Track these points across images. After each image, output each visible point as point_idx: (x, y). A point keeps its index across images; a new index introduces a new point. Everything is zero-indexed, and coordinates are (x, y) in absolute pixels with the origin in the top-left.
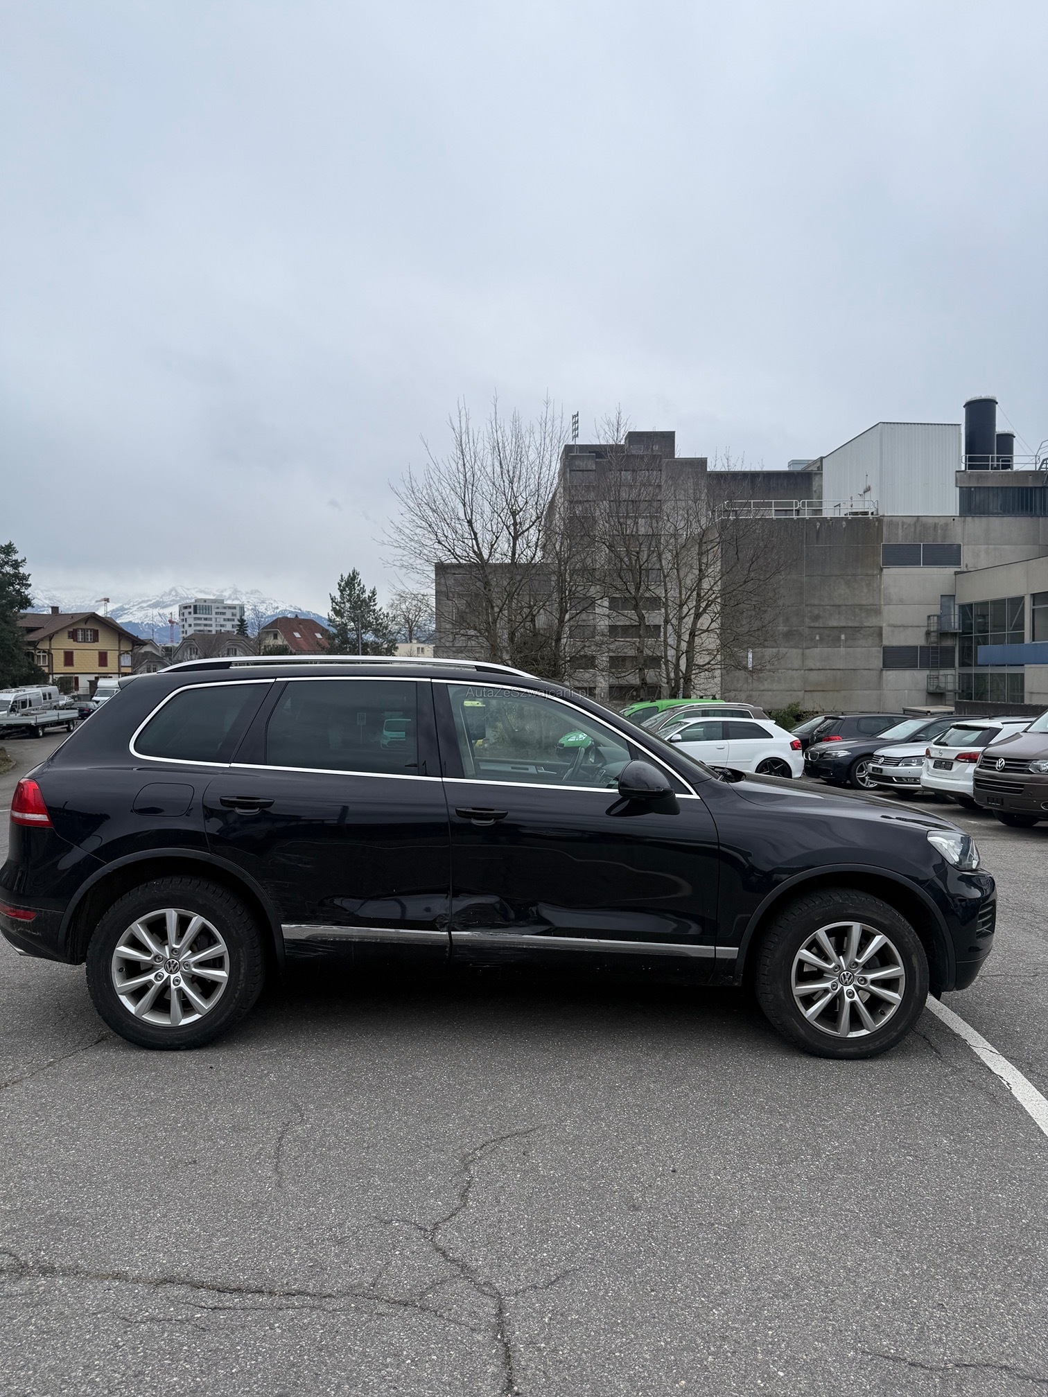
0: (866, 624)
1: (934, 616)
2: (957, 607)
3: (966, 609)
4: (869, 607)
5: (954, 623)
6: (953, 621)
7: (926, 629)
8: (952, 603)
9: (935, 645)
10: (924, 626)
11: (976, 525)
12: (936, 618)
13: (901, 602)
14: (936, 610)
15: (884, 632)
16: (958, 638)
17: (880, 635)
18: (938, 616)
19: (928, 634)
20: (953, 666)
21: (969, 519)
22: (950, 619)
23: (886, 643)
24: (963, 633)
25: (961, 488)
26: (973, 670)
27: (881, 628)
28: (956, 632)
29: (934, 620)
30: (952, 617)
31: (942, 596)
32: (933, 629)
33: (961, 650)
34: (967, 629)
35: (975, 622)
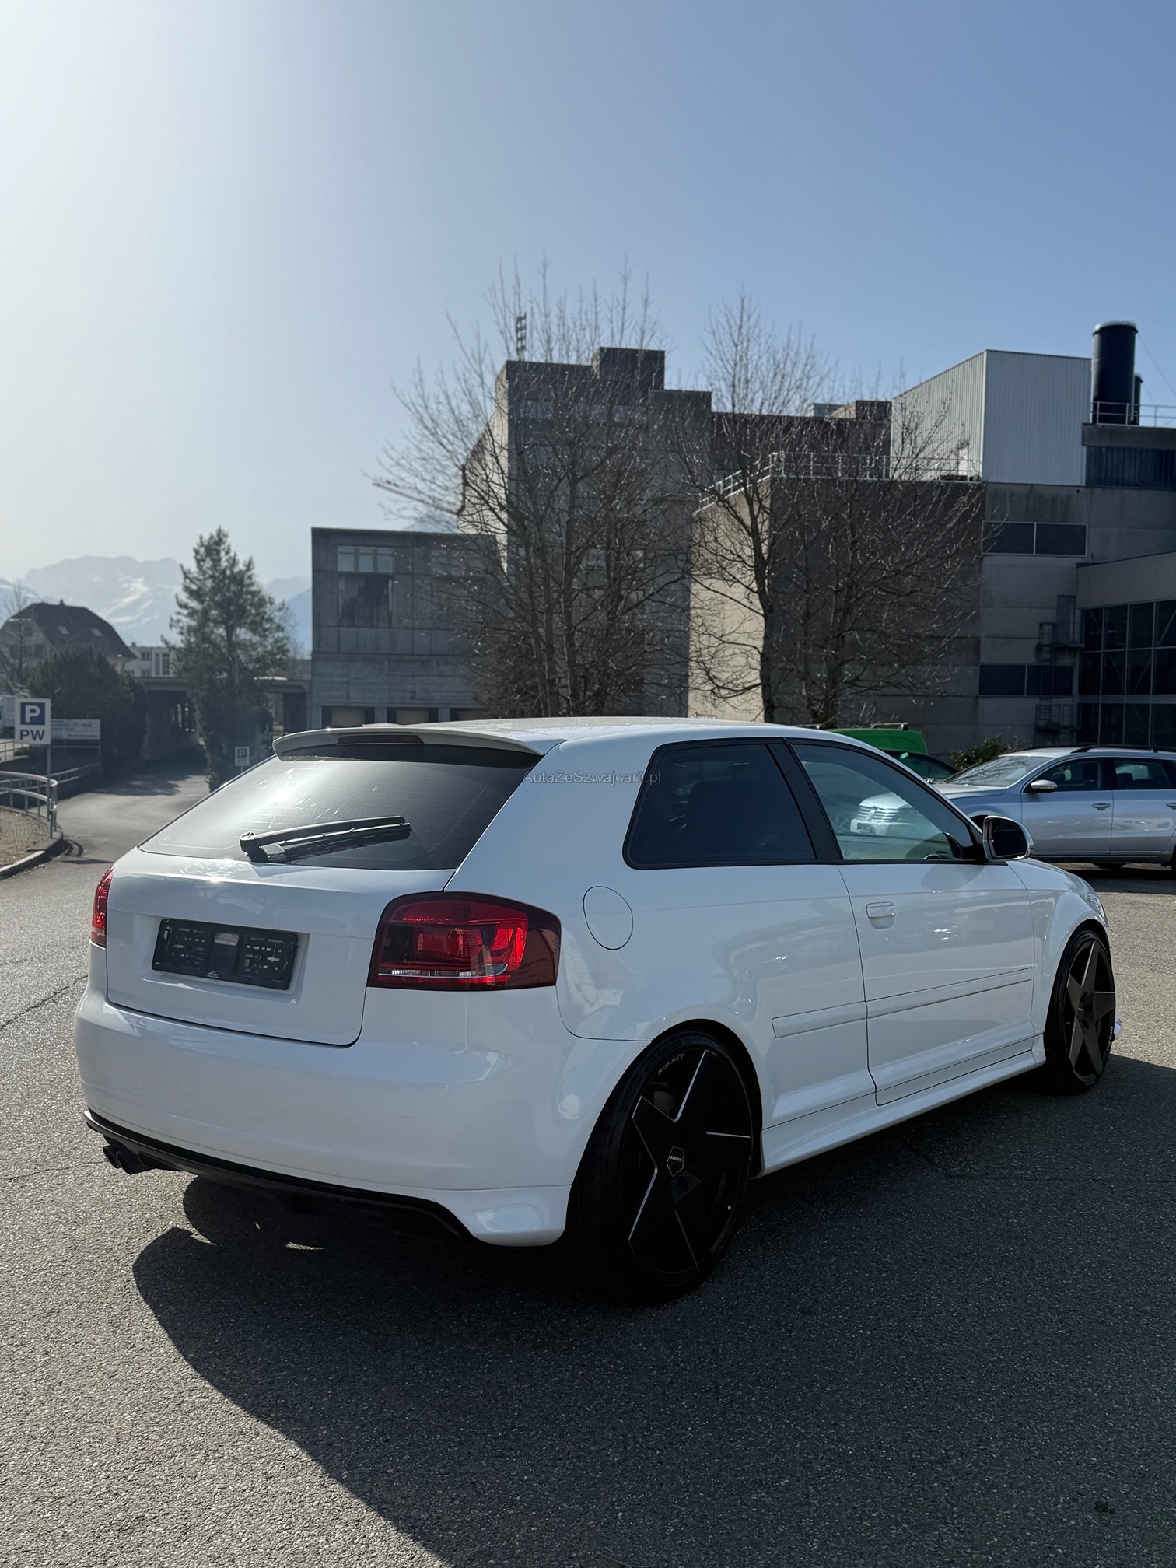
0: (961, 633)
1: (1048, 623)
2: (1078, 613)
3: (1091, 618)
5: (1074, 633)
6: (1071, 631)
7: (1034, 643)
8: (1072, 607)
9: (1048, 664)
10: (1034, 638)
11: (1109, 499)
12: (1050, 627)
13: (1006, 604)
14: (1051, 615)
15: (982, 645)
16: (1078, 655)
17: (977, 649)
18: (1054, 625)
19: (1039, 648)
20: (1070, 694)
21: (1098, 491)
22: (1069, 629)
23: (984, 660)
24: (1087, 648)
25: (1089, 447)
26: (1101, 699)
27: (978, 640)
28: (1076, 646)
29: (1048, 629)
30: (1072, 625)
31: (1059, 596)
32: (1046, 641)
33: (1083, 671)
34: (1092, 641)
35: (1103, 633)
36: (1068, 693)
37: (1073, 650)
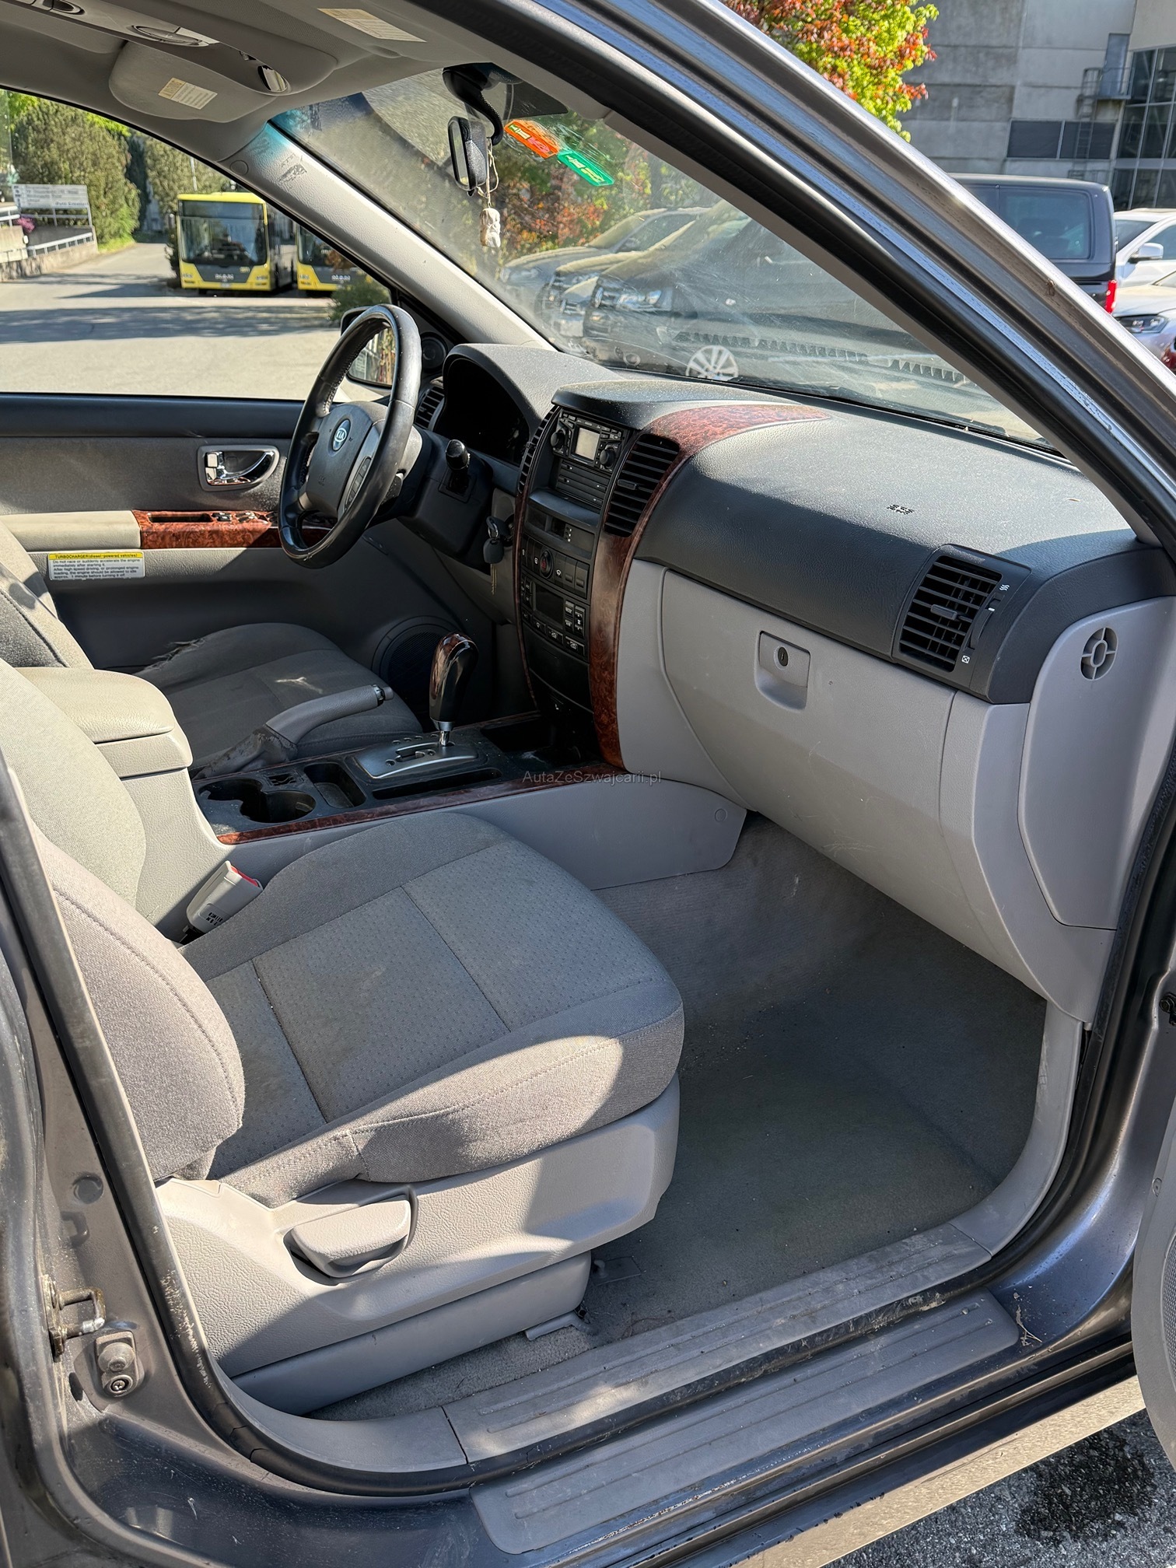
0: (993, 81)
1: (1095, 69)
2: (1130, 55)
3: (1143, 61)
4: (1000, 51)
5: (1122, 82)
6: (1119, 79)
7: (1077, 92)
8: (1124, 48)
9: (1087, 120)
10: (1076, 88)
12: (1096, 73)
13: (1049, 44)
14: (1098, 59)
15: (1016, 96)
16: (1122, 110)
17: (1010, 100)
18: (1101, 72)
19: (1080, 100)
20: (1107, 157)
22: (1116, 76)
23: (1017, 114)
24: (1132, 101)
26: (1137, 164)
27: (1012, 88)
28: (1121, 98)
29: (1093, 76)
30: (1120, 72)
31: (1110, 35)
32: (1088, 92)
33: (1125, 128)
34: (1139, 94)
35: (1154, 81)
36: (1106, 156)
37: (1117, 103)
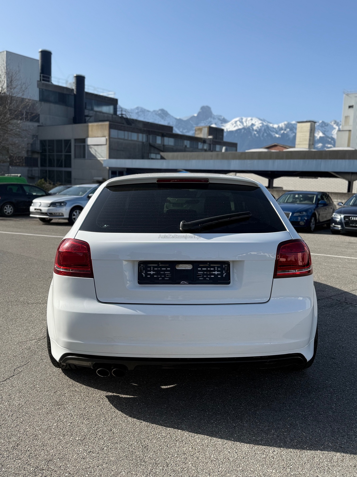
2: (39, 141)
3: (43, 143)
5: (38, 147)
8: (37, 139)
9: (30, 157)
10: (26, 148)
11: (46, 106)
14: (31, 141)
15: (10, 150)
17: (8, 150)
18: (32, 144)
19: (28, 151)
21: (43, 103)
23: (10, 154)
24: (42, 152)
25: (40, 89)
26: (48, 168)
27: (8, 148)
28: (39, 151)
29: (29, 145)
30: (37, 145)
31: (33, 135)
32: (29, 149)
33: (42, 159)
34: (44, 150)
35: (47, 148)
36: (37, 166)
37: (38, 153)
